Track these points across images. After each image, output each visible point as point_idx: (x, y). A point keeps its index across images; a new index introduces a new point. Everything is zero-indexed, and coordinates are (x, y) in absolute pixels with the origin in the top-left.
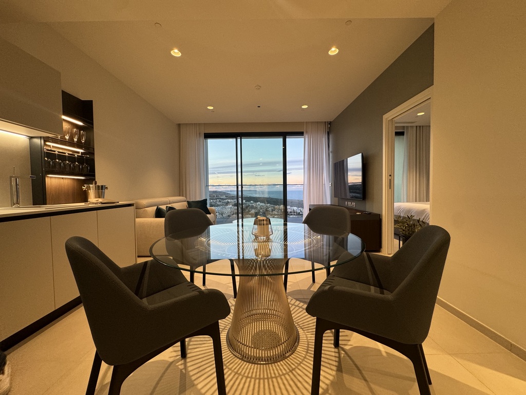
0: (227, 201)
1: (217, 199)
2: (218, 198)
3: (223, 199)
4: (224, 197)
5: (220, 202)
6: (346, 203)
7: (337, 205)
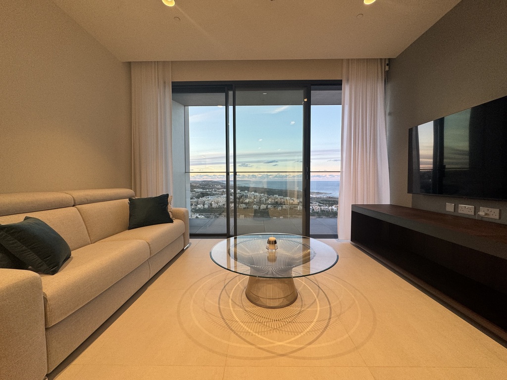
0: (222, 190)
1: (212, 188)
2: (214, 188)
3: (219, 189)
4: (219, 187)
5: (215, 191)
6: (450, 207)
7: (410, 207)
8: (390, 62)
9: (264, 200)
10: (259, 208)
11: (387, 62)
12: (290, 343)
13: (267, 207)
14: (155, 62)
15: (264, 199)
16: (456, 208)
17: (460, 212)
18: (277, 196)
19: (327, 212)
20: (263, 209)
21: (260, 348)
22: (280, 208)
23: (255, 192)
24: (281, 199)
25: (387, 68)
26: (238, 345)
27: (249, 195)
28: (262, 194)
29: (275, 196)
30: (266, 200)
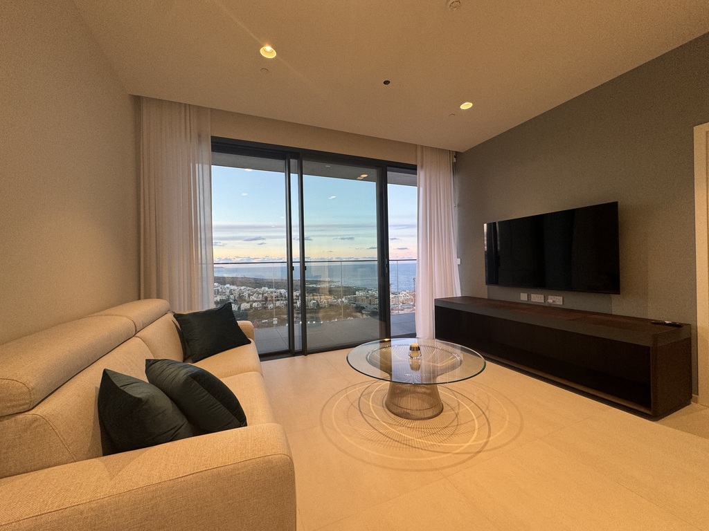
6: (524, 297)
7: (487, 298)
8: (457, 155)
9: (247, 296)
10: (239, 308)
11: (454, 154)
12: (474, 441)
13: (251, 306)
14: (185, 104)
15: (246, 294)
16: (529, 297)
17: (532, 300)
18: (267, 289)
19: (335, 305)
20: (246, 310)
21: (457, 454)
22: (272, 305)
23: (233, 283)
24: (272, 292)
25: (455, 161)
26: (436, 458)
27: (220, 290)
28: (243, 288)
29: (263, 288)
30: (249, 295)
